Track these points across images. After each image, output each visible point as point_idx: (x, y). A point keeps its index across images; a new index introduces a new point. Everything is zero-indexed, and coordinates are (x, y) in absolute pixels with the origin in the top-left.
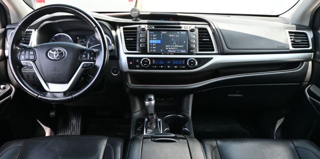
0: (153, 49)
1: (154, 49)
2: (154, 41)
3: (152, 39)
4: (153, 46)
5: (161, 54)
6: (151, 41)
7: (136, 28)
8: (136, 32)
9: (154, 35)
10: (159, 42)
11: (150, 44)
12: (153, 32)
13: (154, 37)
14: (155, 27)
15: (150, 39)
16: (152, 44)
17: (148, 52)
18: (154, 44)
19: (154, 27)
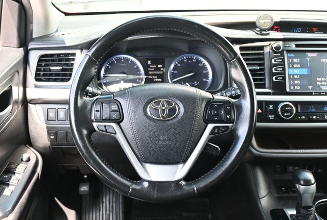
0: (294, 85)
1: (297, 85)
2: (296, 71)
3: (293, 67)
4: (294, 79)
5: (310, 94)
6: (291, 71)
7: (261, 48)
8: (263, 54)
9: (295, 60)
10: (305, 71)
11: (289, 76)
12: (292, 55)
13: (296, 63)
14: (297, 46)
15: (289, 67)
16: (293, 75)
17: (288, 90)
18: (296, 77)
19: (294, 46)
